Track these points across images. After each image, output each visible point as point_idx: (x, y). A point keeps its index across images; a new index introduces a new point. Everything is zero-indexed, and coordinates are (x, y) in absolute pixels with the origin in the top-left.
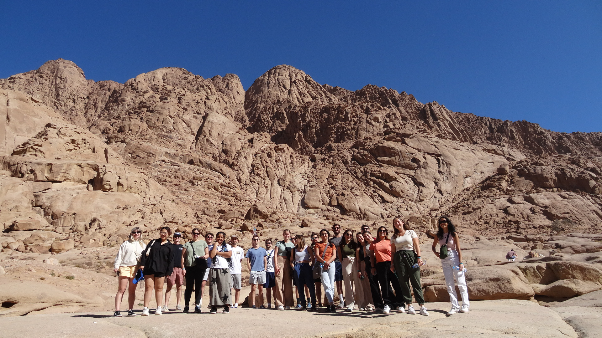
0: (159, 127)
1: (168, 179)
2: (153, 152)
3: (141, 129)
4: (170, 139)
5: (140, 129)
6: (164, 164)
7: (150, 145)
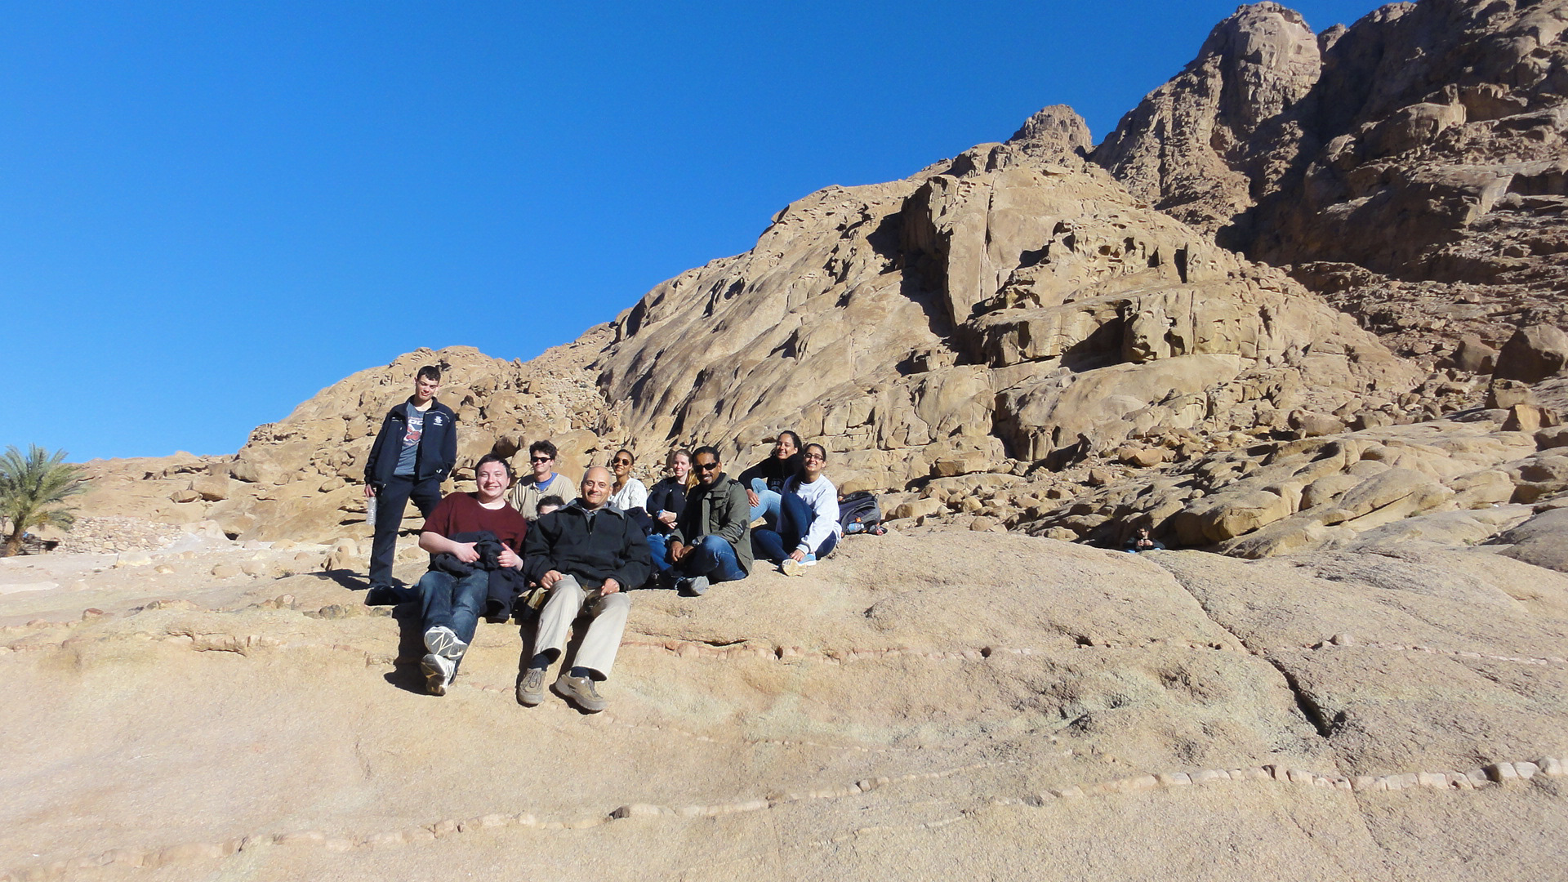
0: (1503, 100)
1: (1511, 261)
2: (1470, 189)
3: (1442, 128)
4: (1538, 128)
5: (1436, 128)
6: (1510, 217)
7: (1463, 167)
